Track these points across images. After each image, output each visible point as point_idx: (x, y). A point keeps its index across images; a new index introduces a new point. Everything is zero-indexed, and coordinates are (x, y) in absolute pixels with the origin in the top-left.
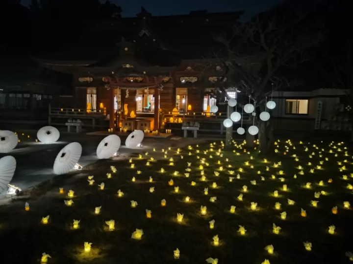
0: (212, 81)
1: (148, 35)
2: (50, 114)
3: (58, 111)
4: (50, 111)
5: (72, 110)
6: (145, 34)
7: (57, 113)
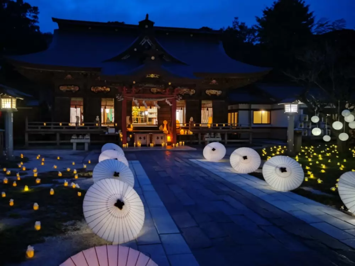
0: (208, 94)
1: (150, 44)
2: (27, 129)
3: (40, 127)
4: (27, 126)
5: (59, 125)
6: (147, 42)
7: (37, 128)
